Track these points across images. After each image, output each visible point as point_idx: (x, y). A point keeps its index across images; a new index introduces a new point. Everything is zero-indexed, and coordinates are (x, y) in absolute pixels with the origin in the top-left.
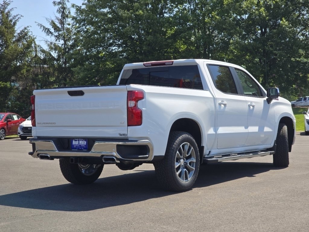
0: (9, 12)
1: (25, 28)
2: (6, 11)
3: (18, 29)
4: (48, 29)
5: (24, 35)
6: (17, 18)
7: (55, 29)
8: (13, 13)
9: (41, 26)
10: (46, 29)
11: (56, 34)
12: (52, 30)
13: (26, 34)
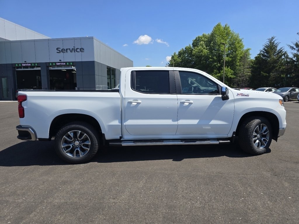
0: (274, 42)
1: (281, 48)
2: (273, 41)
3: (278, 49)
4: (293, 47)
5: (280, 51)
6: (277, 44)
7: (296, 47)
8: (276, 42)
9: (289, 46)
10: (292, 47)
11: (297, 49)
12: (295, 47)
13: (281, 51)
